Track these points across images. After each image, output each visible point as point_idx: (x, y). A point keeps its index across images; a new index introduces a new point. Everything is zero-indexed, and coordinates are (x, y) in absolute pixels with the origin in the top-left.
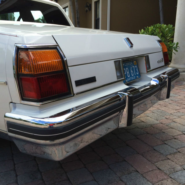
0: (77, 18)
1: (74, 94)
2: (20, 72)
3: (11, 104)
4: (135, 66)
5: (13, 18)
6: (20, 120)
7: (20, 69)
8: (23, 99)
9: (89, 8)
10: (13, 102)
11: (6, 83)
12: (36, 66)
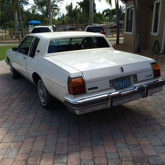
0: (138, 18)
1: (87, 93)
3: (66, 94)
4: (126, 80)
6: (67, 100)
8: (69, 94)
9: (152, 8)
11: (65, 88)
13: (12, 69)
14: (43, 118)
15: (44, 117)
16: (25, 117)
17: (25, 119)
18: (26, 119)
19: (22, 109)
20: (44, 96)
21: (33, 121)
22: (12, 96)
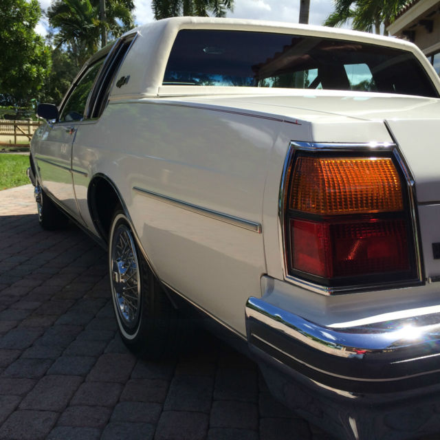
1: (425, 279)
2: (292, 207)
3: (264, 277)
5: (305, 82)
7: (293, 198)
8: (290, 272)
10: (269, 274)
11: (260, 229)
12: (333, 197)
13: (41, 195)
14: (113, 408)
15: (118, 402)
16: (23, 396)
17: (16, 409)
18: (23, 406)
19: (24, 349)
20: (130, 292)
21: (55, 426)
22: (10, 286)
